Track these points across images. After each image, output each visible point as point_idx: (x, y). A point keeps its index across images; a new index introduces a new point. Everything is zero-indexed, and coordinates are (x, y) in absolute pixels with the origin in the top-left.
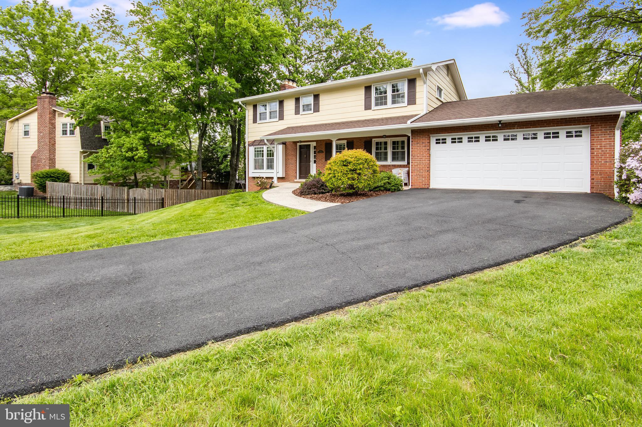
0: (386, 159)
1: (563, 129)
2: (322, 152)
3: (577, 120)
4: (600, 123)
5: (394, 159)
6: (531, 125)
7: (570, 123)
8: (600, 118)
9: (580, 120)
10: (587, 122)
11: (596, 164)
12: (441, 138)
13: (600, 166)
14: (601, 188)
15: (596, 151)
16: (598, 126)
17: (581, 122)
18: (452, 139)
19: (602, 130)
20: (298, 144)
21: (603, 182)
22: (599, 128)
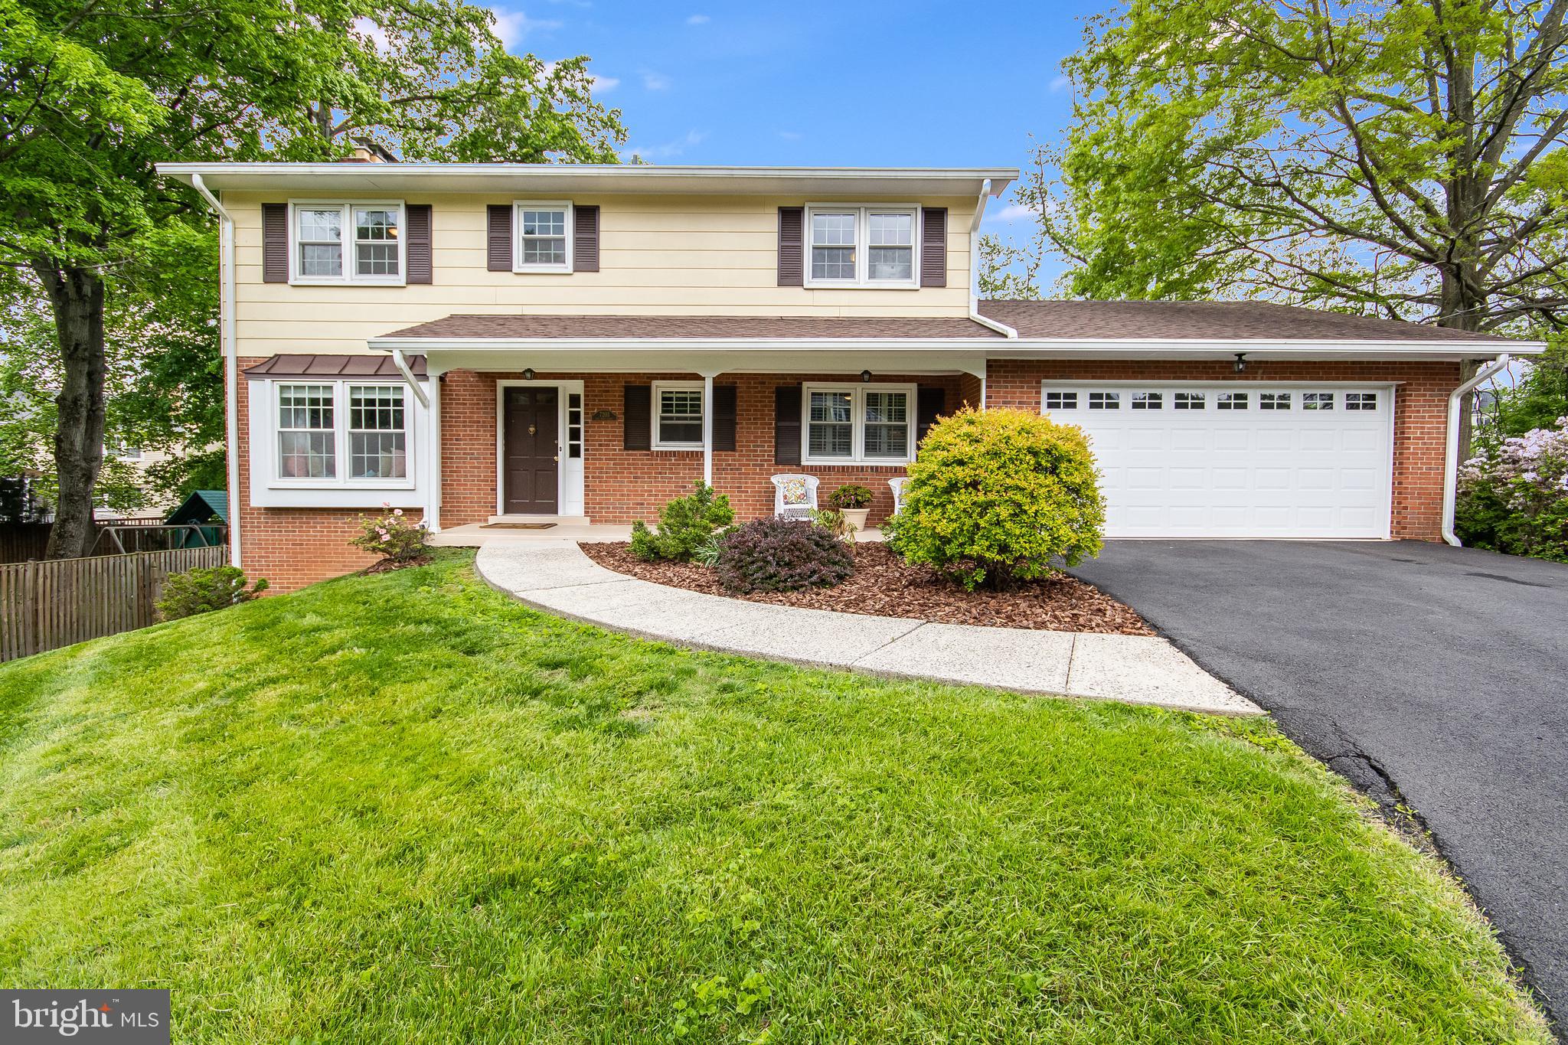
0: (846, 448)
1: (1340, 388)
2: (613, 417)
3: (1382, 368)
4: (1424, 379)
5: (871, 448)
6: (1292, 373)
7: (1370, 373)
8: (1424, 368)
9: (1388, 368)
10: (1400, 374)
11: (1412, 473)
12: (1062, 391)
13: (1420, 479)
14: (1419, 528)
15: (1413, 444)
16: (1420, 385)
17: (1388, 374)
18: (1092, 396)
19: (1425, 395)
20: (502, 384)
21: (1423, 513)
22: (1420, 390)
